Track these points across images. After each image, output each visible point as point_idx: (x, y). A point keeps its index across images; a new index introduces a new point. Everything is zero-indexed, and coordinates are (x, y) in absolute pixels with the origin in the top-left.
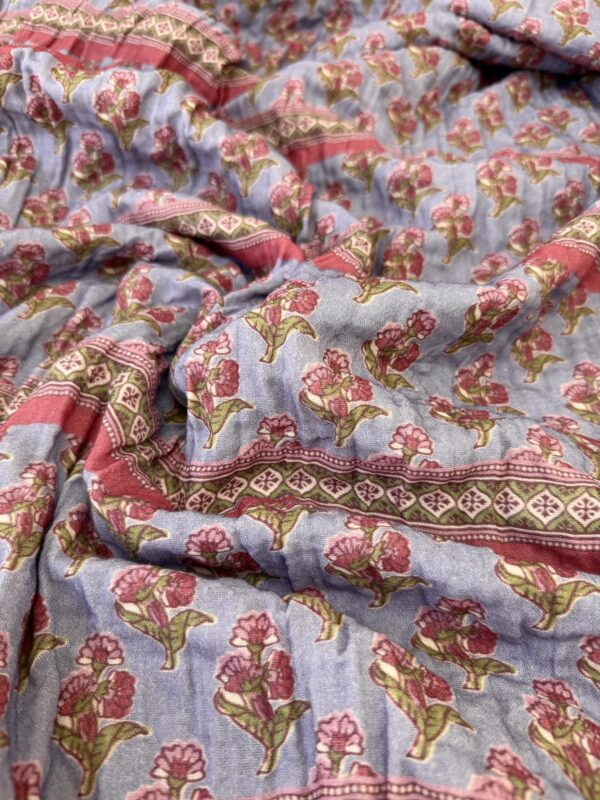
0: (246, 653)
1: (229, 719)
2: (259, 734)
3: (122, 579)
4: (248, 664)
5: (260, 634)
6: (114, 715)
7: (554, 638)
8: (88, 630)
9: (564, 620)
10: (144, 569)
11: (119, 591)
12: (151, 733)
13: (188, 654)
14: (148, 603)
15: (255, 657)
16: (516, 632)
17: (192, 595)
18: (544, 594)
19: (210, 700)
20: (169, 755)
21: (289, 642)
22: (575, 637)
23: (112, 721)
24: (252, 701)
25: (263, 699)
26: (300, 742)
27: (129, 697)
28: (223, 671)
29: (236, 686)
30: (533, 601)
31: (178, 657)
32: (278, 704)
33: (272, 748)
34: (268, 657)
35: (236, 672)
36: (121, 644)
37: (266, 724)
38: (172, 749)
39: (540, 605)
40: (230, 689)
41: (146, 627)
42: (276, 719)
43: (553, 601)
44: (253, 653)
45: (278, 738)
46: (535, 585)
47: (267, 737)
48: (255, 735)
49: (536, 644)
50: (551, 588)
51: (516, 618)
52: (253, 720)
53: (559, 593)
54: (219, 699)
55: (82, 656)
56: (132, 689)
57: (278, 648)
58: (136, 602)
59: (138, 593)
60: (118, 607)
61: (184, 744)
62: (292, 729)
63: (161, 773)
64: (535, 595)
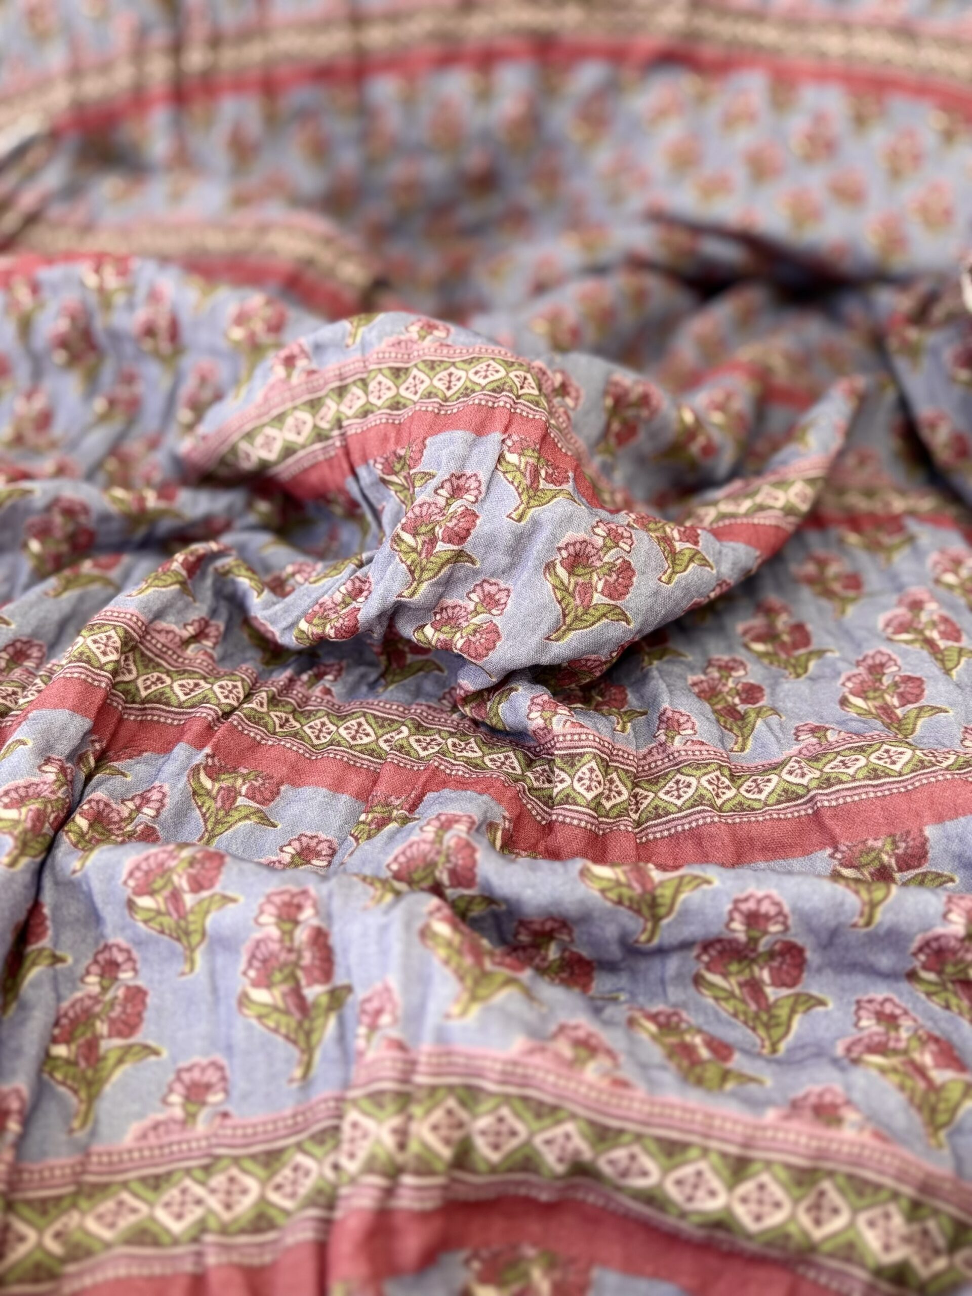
0: (275, 932)
1: (254, 1022)
2: (292, 1036)
3: (138, 867)
4: (275, 947)
5: (293, 910)
6: (120, 1034)
7: (662, 952)
8: (97, 942)
9: (669, 925)
10: (164, 852)
11: (132, 883)
12: (165, 1054)
13: (211, 952)
14: (166, 892)
15: (287, 938)
16: (615, 952)
17: (216, 876)
18: (642, 896)
19: (234, 1002)
20: (186, 1076)
21: (329, 917)
22: (685, 946)
23: (118, 1042)
24: (284, 995)
25: (297, 993)
26: (342, 1038)
27: (139, 1015)
28: (250, 965)
29: (264, 982)
30: (630, 908)
31: (199, 956)
32: (314, 992)
33: (309, 1051)
34: (302, 935)
35: (265, 961)
36: (135, 954)
37: (300, 1024)
38: (189, 1069)
39: (638, 912)
40: (256, 984)
41: (161, 924)
42: (313, 1013)
43: (654, 904)
44: (284, 933)
45: (315, 1037)
46: (629, 886)
47: (301, 1038)
48: (287, 1037)
49: (642, 965)
50: (649, 887)
51: (611, 931)
52: (284, 1019)
53: (659, 892)
54: (244, 1000)
55: (88, 973)
56: (143, 1003)
57: (315, 922)
58: (152, 893)
59: (154, 881)
60: (131, 905)
61: (205, 1062)
62: (332, 1022)
63: (175, 1099)
64: (631, 899)
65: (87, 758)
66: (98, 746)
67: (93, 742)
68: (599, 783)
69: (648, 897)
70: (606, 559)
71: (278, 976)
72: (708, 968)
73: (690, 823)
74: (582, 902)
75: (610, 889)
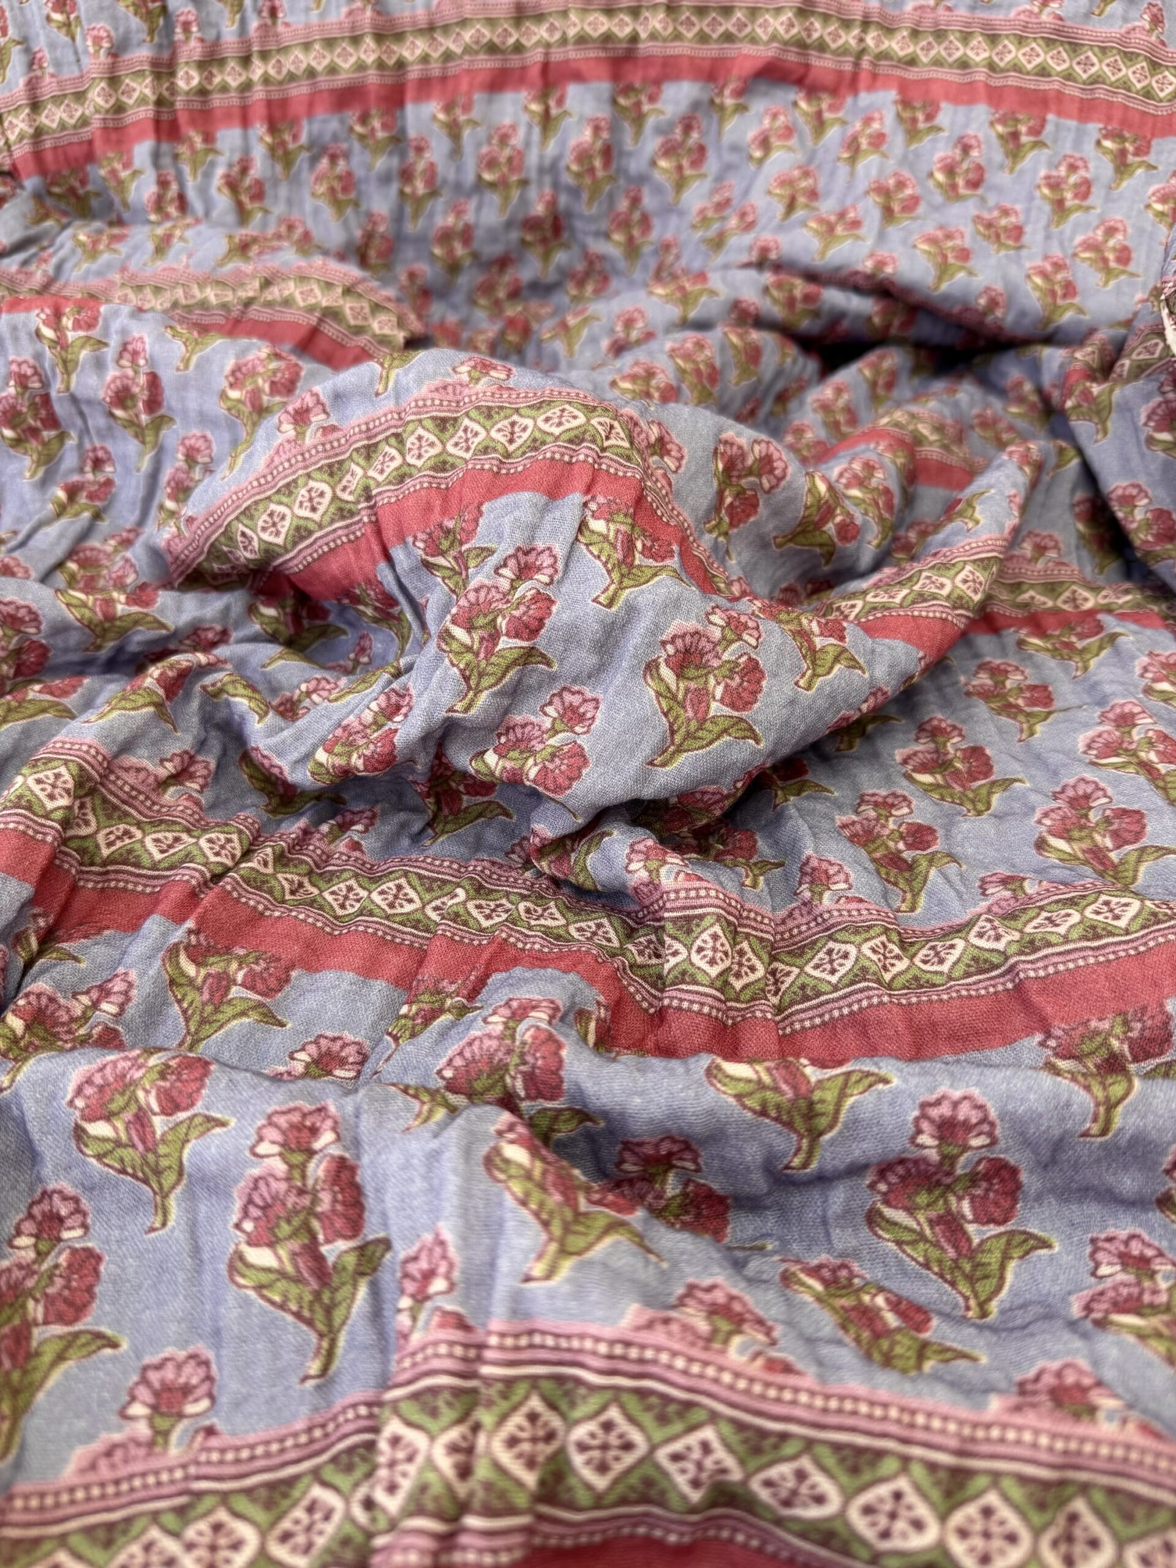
0: (279, 1167)
1: (252, 1294)
2: (306, 1313)
3: (89, 1081)
4: (282, 1186)
5: (305, 1134)
6: (61, 1319)
7: (823, 1179)
8: (32, 1190)
9: (832, 1142)
10: (126, 1058)
11: (80, 1103)
12: (125, 1346)
13: (191, 1196)
14: (128, 1116)
15: (296, 1174)
16: (759, 1183)
17: (198, 1090)
18: (793, 1102)
19: (223, 1268)
20: (154, 1377)
21: (356, 1143)
22: (855, 1170)
23: (58, 1329)
24: (294, 1255)
25: (312, 1251)
26: (377, 1313)
27: (89, 1290)
28: (246, 1214)
29: (267, 1239)
30: (777, 1119)
31: (172, 1202)
32: (335, 1250)
33: (330, 1334)
34: (317, 1170)
35: (265, 1208)
36: (85, 1204)
37: (317, 1295)
38: (159, 1367)
39: (789, 1125)
40: (253, 1242)
41: (121, 1160)
42: (336, 1280)
43: (810, 1113)
44: (291, 1167)
45: (338, 1315)
46: (776, 1089)
47: (319, 1315)
48: (298, 1315)
49: (796, 1200)
50: (803, 1089)
51: (752, 1154)
52: (294, 1290)
53: (817, 1095)
54: (237, 1263)
55: (19, 1233)
56: (96, 1272)
57: (336, 1151)
58: (108, 1117)
59: (112, 1100)
60: (79, 1133)
61: (182, 1354)
62: (363, 1291)
63: (138, 1409)
64: (778, 1107)
65: (27, 939)
66: (42, 922)
67: (35, 916)
68: (726, 954)
69: (802, 1103)
70: (726, 657)
71: (285, 1229)
72: (887, 1203)
73: (850, 1005)
74: (711, 1113)
75: (750, 1094)
